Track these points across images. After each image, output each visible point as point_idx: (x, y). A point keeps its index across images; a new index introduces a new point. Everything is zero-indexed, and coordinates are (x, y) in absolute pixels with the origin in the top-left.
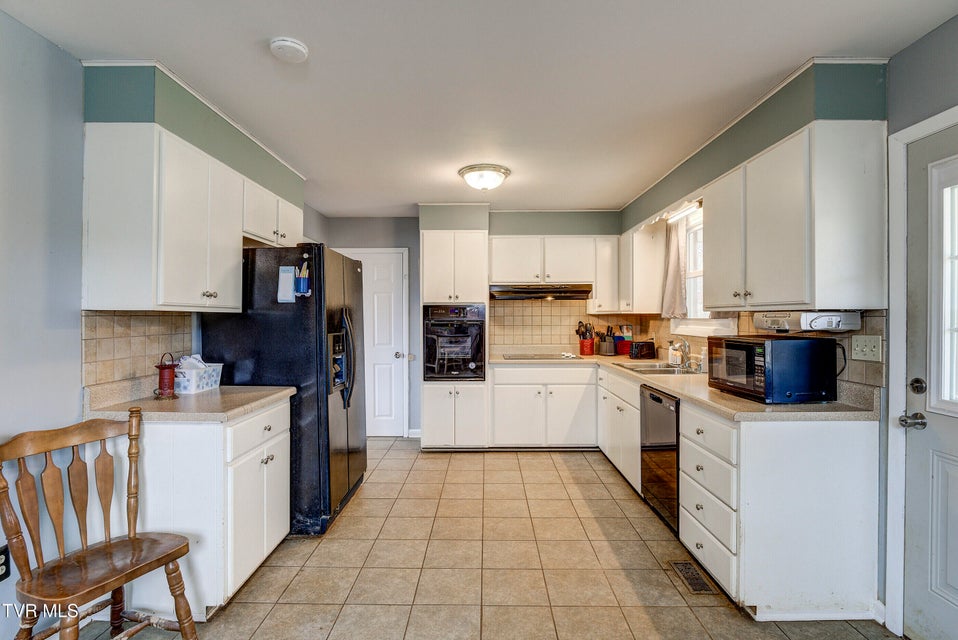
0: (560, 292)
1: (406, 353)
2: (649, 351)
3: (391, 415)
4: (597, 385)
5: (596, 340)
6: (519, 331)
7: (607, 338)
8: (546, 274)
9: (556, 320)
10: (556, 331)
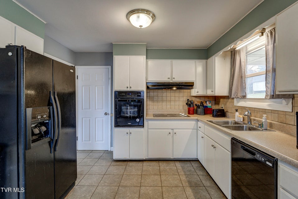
0: (180, 86)
1: (110, 113)
2: (222, 113)
3: (103, 141)
4: (197, 129)
5: (195, 107)
6: (161, 104)
7: (200, 107)
8: (173, 77)
9: (177, 99)
10: (177, 103)
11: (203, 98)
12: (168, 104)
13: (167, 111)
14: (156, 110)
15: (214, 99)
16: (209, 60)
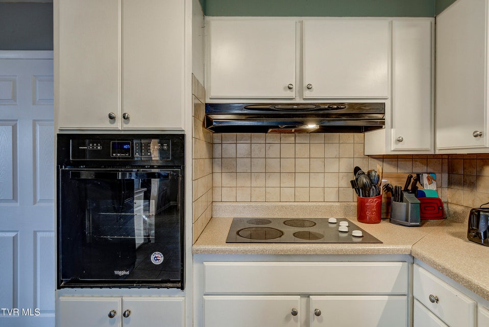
4: (410, 296)
6: (260, 182)
7: (405, 195)
8: (306, 83)
9: (317, 165)
10: (318, 181)
11: (409, 164)
12: (287, 182)
13: (282, 206)
14: (246, 204)
15: (446, 168)
16: (443, 17)
